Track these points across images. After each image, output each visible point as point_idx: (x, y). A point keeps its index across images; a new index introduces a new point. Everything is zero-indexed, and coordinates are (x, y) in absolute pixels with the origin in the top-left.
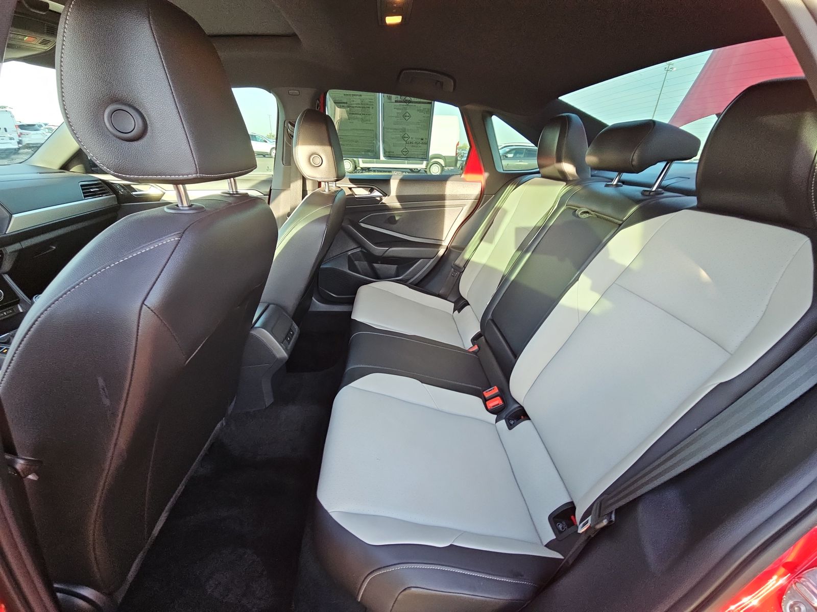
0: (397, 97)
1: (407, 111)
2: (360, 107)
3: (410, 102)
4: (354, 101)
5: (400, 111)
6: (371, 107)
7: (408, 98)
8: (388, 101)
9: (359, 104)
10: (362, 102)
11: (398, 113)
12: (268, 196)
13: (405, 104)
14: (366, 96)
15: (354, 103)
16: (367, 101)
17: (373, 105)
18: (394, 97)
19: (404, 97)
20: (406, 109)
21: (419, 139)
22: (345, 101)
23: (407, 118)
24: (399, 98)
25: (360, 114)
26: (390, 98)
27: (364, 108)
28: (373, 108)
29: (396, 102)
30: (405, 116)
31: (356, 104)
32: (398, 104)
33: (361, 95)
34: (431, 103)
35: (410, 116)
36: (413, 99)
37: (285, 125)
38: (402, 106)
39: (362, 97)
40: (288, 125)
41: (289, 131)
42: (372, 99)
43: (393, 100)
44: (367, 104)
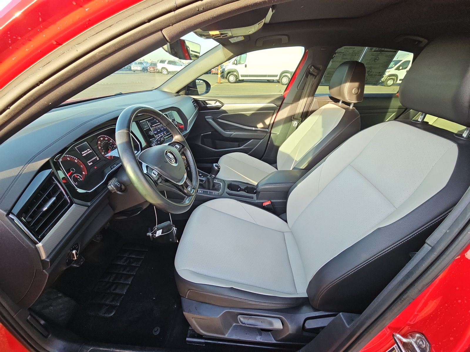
2: (350, 55)
3: (383, 51)
5: (374, 57)
7: (383, 49)
8: (370, 51)
9: (351, 53)
10: (353, 52)
13: (380, 52)
14: (357, 48)
18: (374, 49)
19: (381, 48)
21: (377, 72)
22: (343, 52)
23: (376, 61)
24: (377, 49)
25: (348, 59)
26: (371, 49)
27: (353, 55)
28: (358, 55)
31: (349, 53)
32: (375, 52)
34: (396, 51)
36: (386, 50)
37: (309, 67)
38: (377, 54)
39: (355, 49)
40: (311, 67)
41: (311, 70)
42: (360, 50)
43: (373, 50)
44: (355, 53)
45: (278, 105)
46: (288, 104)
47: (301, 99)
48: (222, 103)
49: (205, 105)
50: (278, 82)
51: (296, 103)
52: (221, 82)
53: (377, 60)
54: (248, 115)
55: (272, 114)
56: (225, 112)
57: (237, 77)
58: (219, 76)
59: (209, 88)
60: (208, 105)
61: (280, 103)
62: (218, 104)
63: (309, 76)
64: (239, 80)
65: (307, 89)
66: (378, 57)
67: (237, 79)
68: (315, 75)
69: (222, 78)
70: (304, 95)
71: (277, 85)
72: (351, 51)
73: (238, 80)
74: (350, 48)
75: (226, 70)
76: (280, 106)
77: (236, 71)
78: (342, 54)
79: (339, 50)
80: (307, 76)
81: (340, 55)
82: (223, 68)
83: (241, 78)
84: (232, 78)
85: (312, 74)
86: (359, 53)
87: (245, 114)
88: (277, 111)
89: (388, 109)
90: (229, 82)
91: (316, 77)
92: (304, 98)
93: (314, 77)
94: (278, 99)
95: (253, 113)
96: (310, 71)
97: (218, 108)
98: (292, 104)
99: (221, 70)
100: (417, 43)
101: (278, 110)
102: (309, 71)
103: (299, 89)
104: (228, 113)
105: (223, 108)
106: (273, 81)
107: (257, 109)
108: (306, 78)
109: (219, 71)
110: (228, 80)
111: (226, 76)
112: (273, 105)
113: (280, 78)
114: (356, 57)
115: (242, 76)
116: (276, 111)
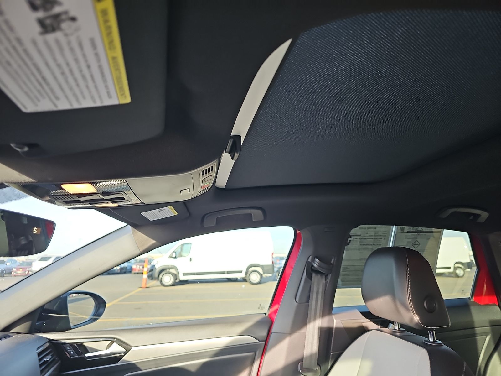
0: (410, 228)
1: (417, 240)
2: (372, 238)
3: (421, 232)
4: (367, 233)
5: (410, 240)
6: (383, 238)
7: (420, 229)
8: (402, 232)
9: (372, 236)
10: (375, 233)
11: (408, 242)
12: (264, 343)
13: (416, 234)
14: (381, 229)
15: (368, 235)
16: (380, 233)
17: (385, 236)
18: (407, 228)
19: (416, 228)
20: (416, 238)
22: (359, 234)
24: (411, 228)
25: (371, 245)
26: (402, 230)
27: (376, 239)
29: (408, 232)
30: (415, 244)
31: (370, 236)
32: (410, 234)
33: (375, 228)
34: (440, 232)
35: (419, 244)
36: (424, 229)
37: (309, 260)
38: (413, 236)
39: (376, 230)
40: (313, 260)
41: (315, 265)
42: (386, 231)
43: (406, 231)
44: (380, 236)
45: (261, 339)
46: (282, 336)
47: (310, 322)
48: (127, 345)
49: (79, 354)
50: (244, 280)
51: (299, 331)
52: (147, 286)
53: (417, 246)
54: (193, 369)
55: (249, 362)
56: (132, 367)
57: (175, 276)
58: (145, 276)
59: (101, 310)
60: (88, 352)
61: (264, 333)
62: (116, 348)
63: (314, 275)
64: (180, 281)
65: (316, 302)
66: (417, 241)
67: (176, 279)
68: (324, 274)
69: (151, 278)
70: (313, 313)
71: (243, 285)
72: (371, 232)
73: (177, 281)
74: (369, 228)
75: (157, 267)
76: (266, 340)
77: (174, 267)
78: (359, 237)
79: (353, 231)
80: (309, 276)
81: (356, 238)
82: (152, 264)
83: (182, 278)
84: (168, 279)
85: (317, 272)
86: (387, 236)
87: (186, 368)
88: (261, 353)
89: (474, 328)
90: (162, 285)
91: (326, 276)
92: (315, 319)
93: (324, 277)
94: (259, 324)
95: (205, 365)
96: (313, 266)
97: (114, 359)
98: (291, 333)
99: (149, 267)
100: (472, 218)
101: (262, 351)
102: (311, 267)
103: (299, 301)
104: (142, 368)
105: (128, 358)
106: (236, 280)
107: (213, 353)
108: (310, 281)
109: (146, 270)
110: (161, 282)
111: (156, 275)
112: (249, 339)
113: (246, 275)
114: (383, 241)
115: (184, 274)
116: (259, 353)
